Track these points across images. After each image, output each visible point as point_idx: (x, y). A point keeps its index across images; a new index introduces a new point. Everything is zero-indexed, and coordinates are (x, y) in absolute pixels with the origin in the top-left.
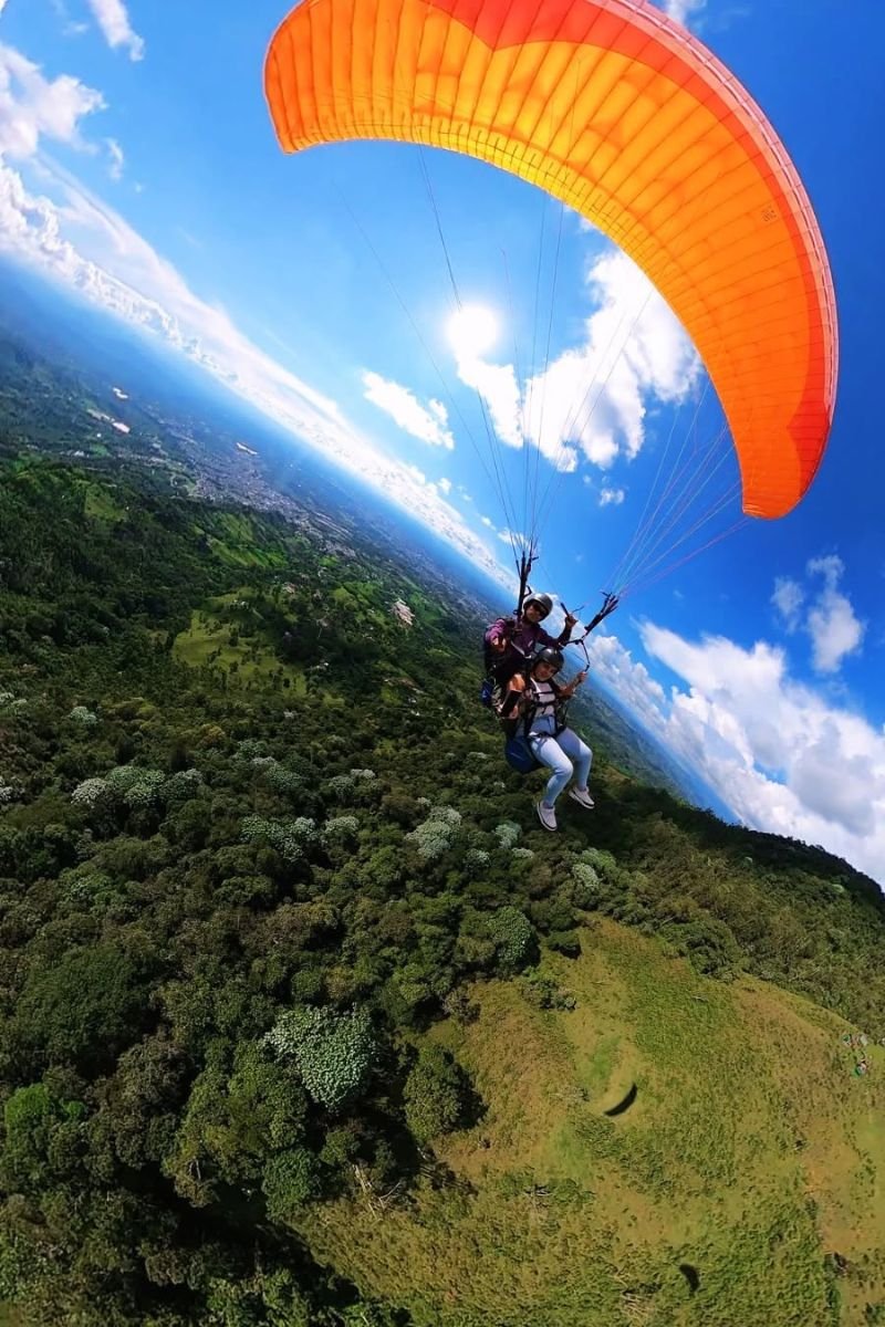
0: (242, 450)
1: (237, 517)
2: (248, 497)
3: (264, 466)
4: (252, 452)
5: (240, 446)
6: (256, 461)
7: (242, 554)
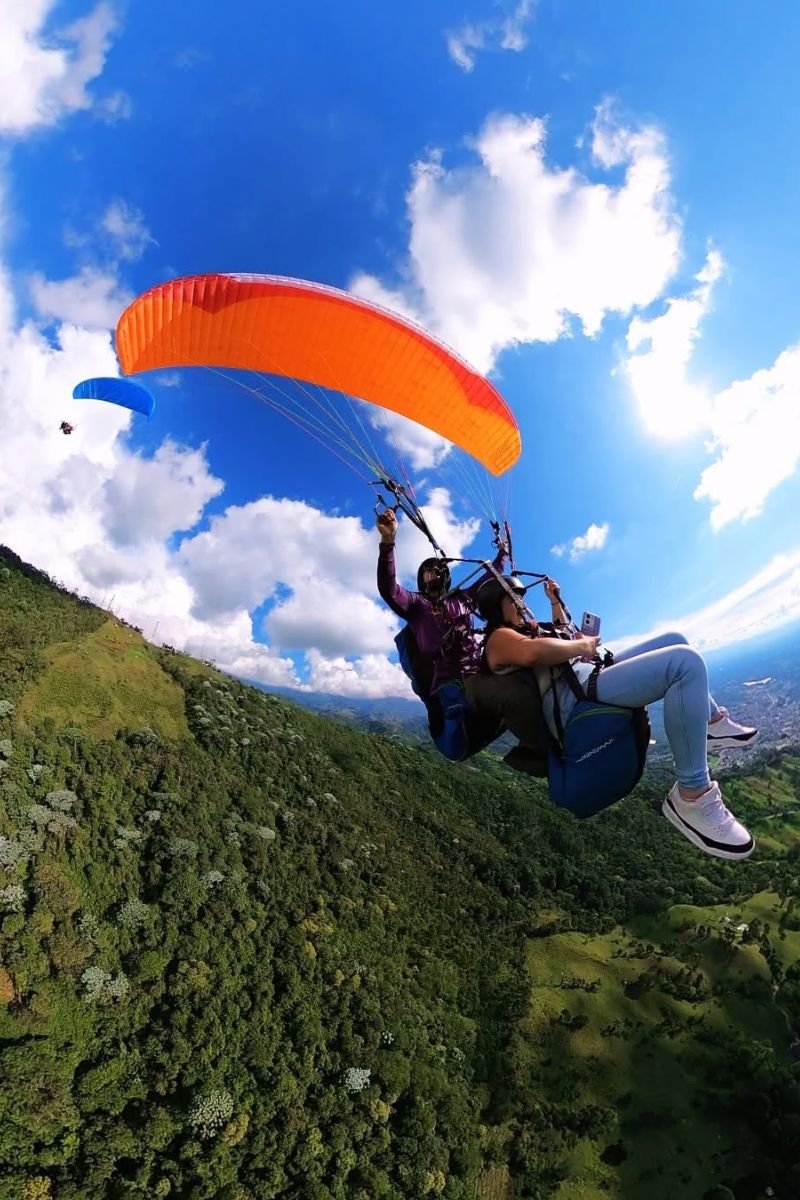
0: (751, 687)
1: (763, 775)
2: (784, 736)
3: (788, 685)
4: (764, 682)
5: (749, 684)
6: (773, 686)
7: (774, 832)
